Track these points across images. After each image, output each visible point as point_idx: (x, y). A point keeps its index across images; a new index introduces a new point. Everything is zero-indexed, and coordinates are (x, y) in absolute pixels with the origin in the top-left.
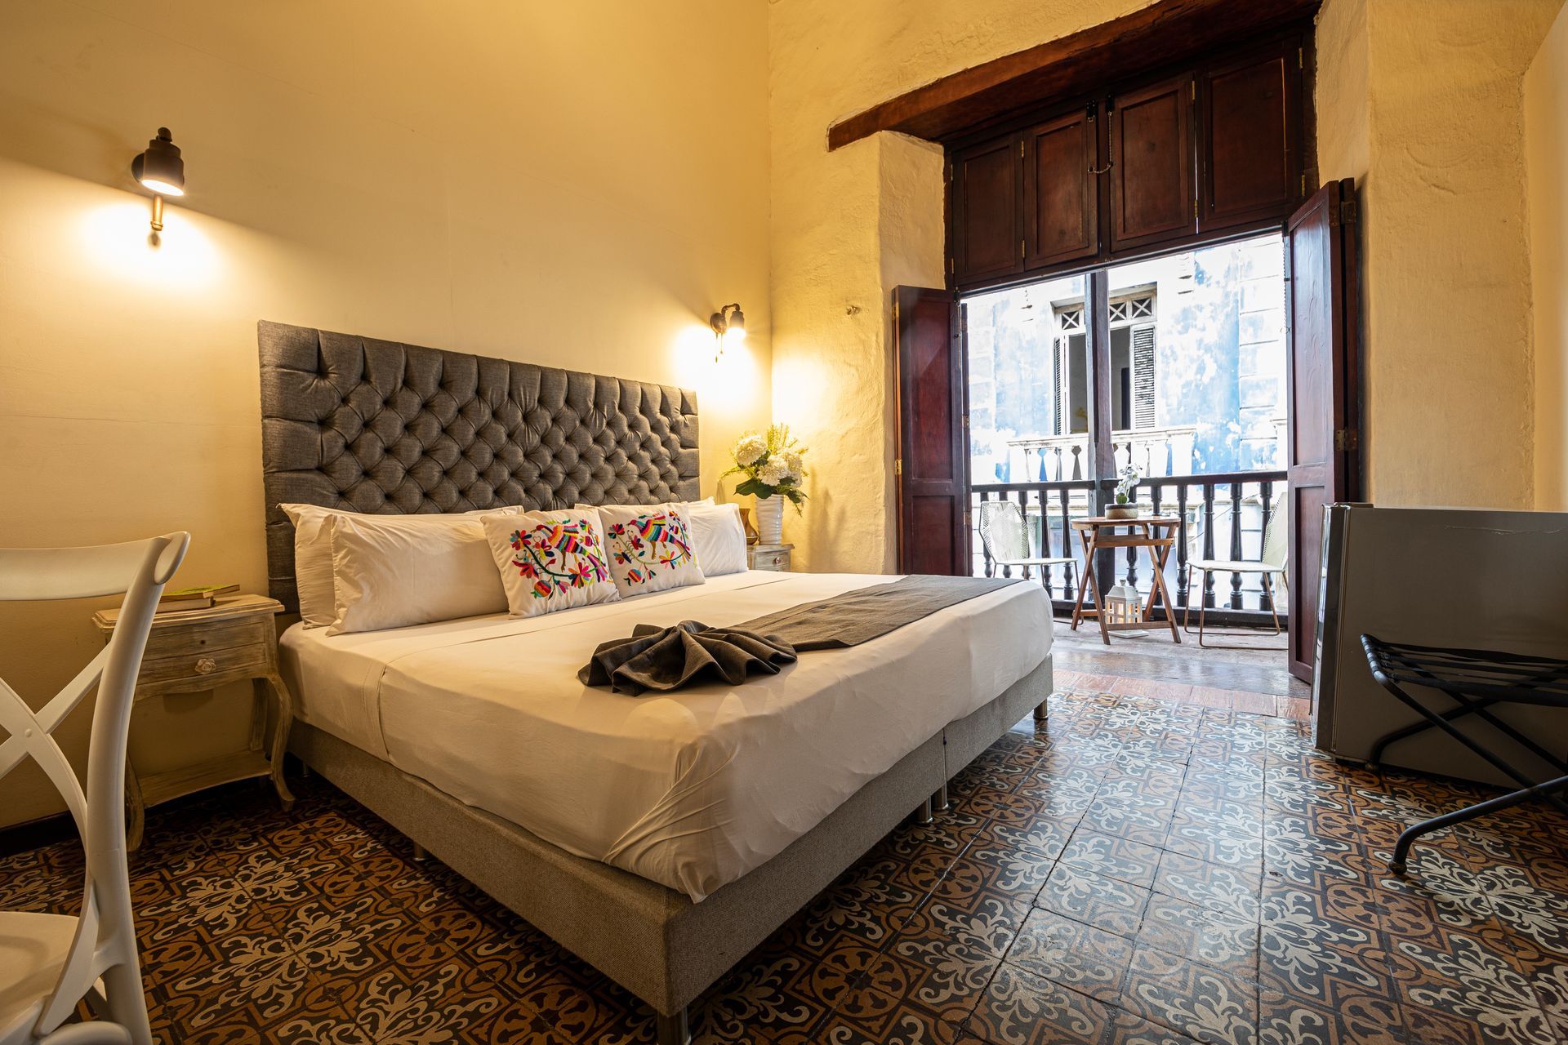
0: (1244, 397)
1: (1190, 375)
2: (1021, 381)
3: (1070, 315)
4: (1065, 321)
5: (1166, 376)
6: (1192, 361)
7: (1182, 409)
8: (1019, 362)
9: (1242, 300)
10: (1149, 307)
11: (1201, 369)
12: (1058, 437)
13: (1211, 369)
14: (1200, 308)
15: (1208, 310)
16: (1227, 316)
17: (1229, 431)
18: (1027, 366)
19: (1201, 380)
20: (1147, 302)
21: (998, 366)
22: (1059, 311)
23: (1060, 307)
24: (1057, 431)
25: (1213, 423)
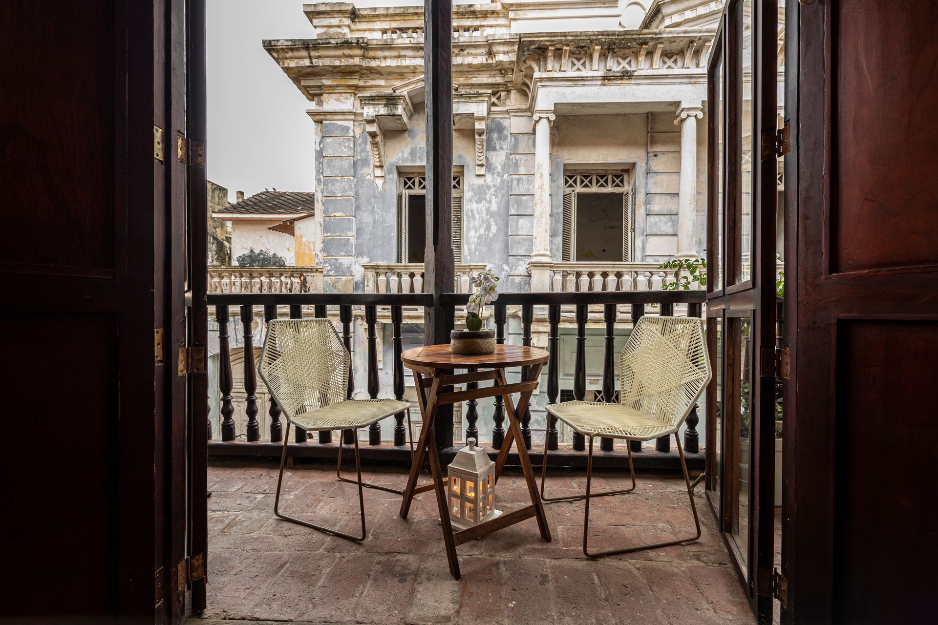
0: (512, 249)
1: (482, 231)
2: (374, 221)
3: (410, 179)
4: (406, 183)
5: (469, 229)
6: (483, 221)
7: (477, 253)
8: (374, 207)
9: (511, 187)
10: (458, 183)
11: (488, 228)
12: (399, 264)
13: (494, 229)
14: (489, 188)
15: (492, 190)
16: (503, 196)
17: (503, 270)
18: (379, 211)
19: (488, 235)
20: (457, 179)
21: (358, 208)
22: (402, 175)
23: (402, 173)
24: (399, 260)
25: (494, 264)
